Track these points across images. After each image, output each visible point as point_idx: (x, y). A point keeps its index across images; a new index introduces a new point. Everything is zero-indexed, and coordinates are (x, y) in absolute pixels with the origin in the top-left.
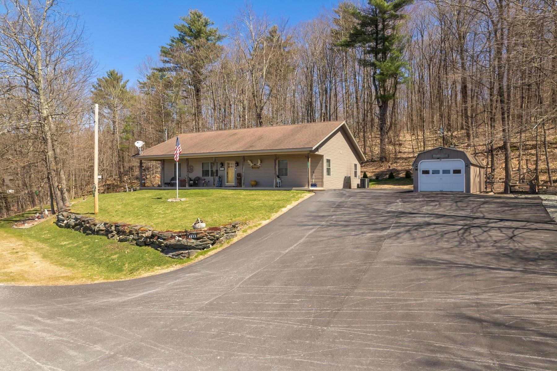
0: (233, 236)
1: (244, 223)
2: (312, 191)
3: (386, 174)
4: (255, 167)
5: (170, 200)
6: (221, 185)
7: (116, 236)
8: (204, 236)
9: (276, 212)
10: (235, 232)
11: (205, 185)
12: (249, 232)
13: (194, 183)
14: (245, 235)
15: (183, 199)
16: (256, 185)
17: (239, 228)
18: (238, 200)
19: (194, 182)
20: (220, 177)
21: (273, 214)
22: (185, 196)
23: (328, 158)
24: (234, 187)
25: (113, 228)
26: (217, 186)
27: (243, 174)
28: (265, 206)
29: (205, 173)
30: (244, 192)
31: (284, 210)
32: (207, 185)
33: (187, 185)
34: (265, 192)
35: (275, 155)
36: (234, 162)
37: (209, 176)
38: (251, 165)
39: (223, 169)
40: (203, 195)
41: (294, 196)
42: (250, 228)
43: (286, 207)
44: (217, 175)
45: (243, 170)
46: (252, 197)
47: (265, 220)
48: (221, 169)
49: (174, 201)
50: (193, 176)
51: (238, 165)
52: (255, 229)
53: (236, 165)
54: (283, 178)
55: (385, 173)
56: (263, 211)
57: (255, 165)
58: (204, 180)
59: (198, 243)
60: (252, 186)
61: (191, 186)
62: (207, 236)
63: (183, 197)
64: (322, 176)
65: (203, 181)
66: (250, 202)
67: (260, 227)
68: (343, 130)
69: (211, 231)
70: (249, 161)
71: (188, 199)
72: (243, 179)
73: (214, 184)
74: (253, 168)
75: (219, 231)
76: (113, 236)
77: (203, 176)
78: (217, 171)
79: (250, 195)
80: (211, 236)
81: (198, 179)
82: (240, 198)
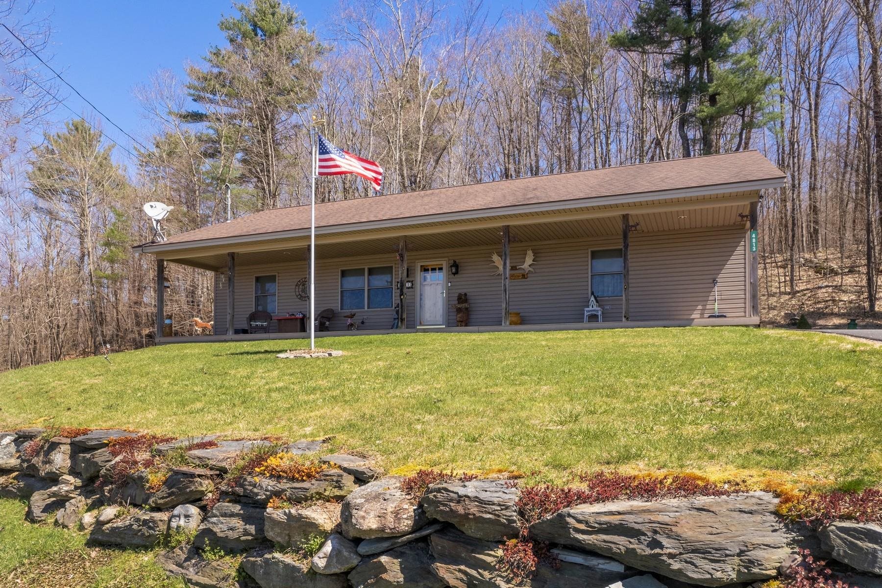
7: (79, 501)
11: (353, 329)
25: (61, 459)
36: (443, 265)
39: (409, 284)
51: (456, 273)
53: (452, 271)
54: (610, 302)
57: (514, 268)
58: (353, 316)
64: (746, 290)
65: (350, 321)
70: (496, 258)
76: (60, 502)
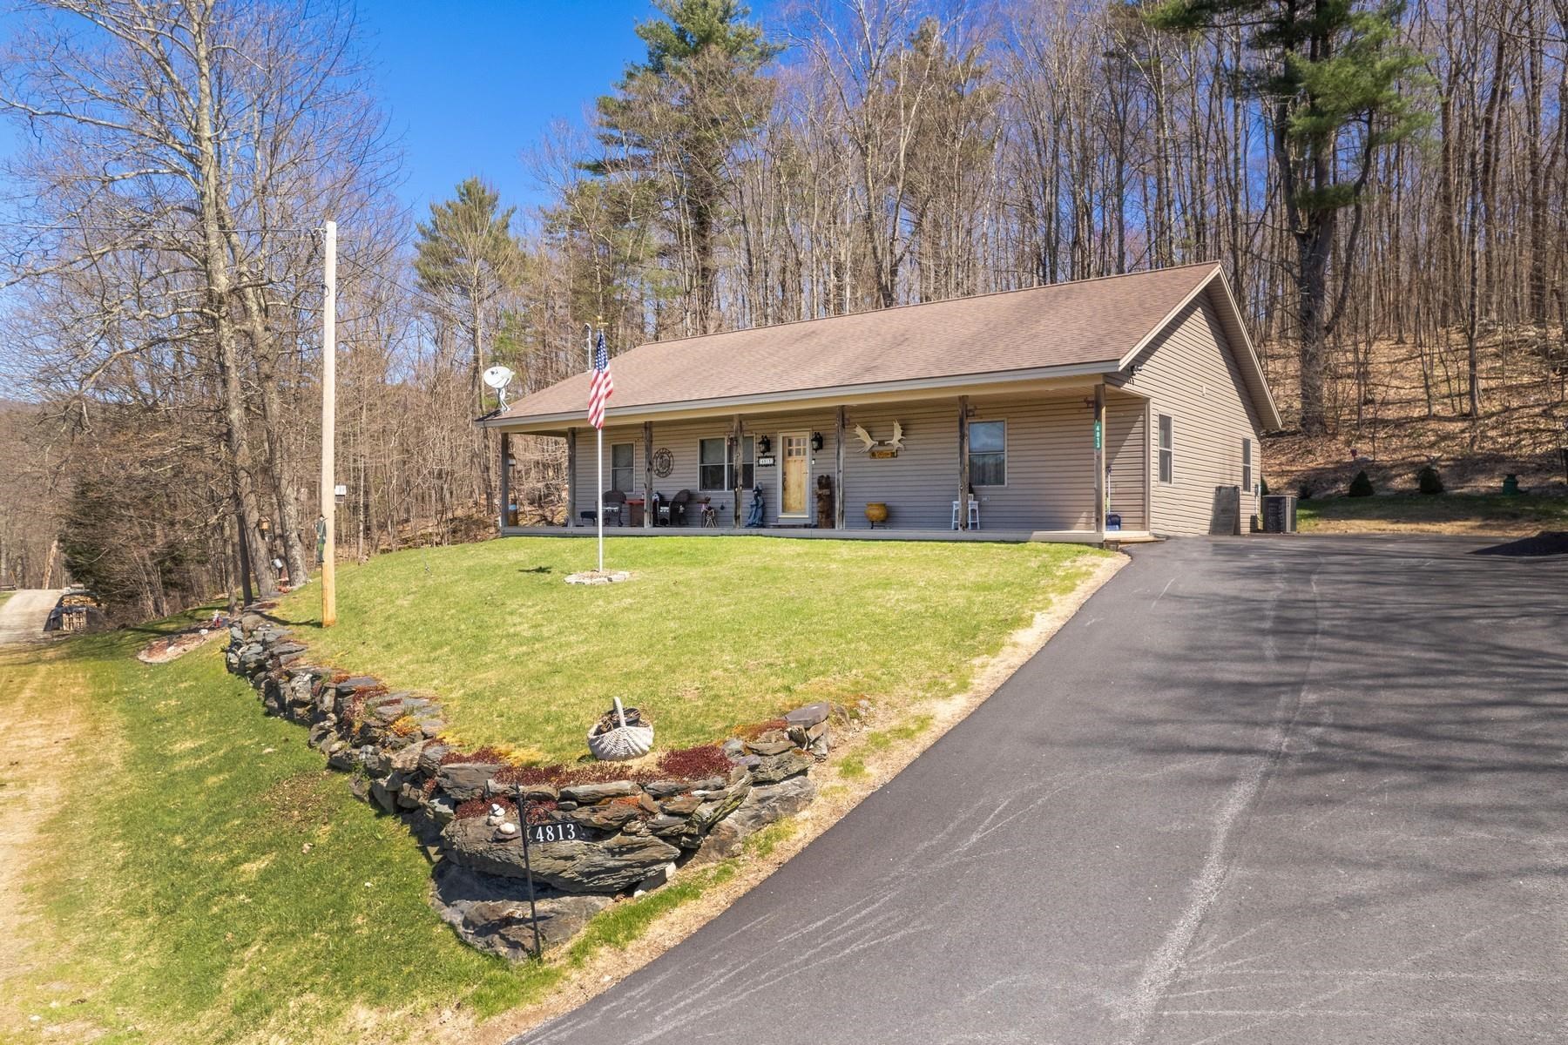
0: (791, 804)
1: (847, 714)
2: (1115, 545)
3: (1336, 481)
4: (881, 453)
5: (572, 579)
6: (762, 519)
7: (333, 734)
8: (633, 817)
9: (993, 649)
10: (804, 772)
11: (709, 518)
12: (877, 773)
13: (674, 511)
14: (856, 792)
15: (620, 576)
16: (886, 519)
17: (822, 744)
18: (820, 582)
19: (671, 510)
20: (759, 492)
21: (977, 661)
22: (630, 562)
23: (1166, 412)
24: (806, 526)
25: (329, 700)
26: (750, 525)
27: (838, 478)
28: (935, 615)
29: (711, 476)
30: (844, 550)
31: (1028, 640)
32: (715, 519)
33: (647, 519)
34: (925, 549)
35: (962, 399)
36: (807, 436)
37: (722, 488)
38: (869, 443)
39: (769, 461)
40: (693, 560)
41: (1045, 569)
42: (879, 743)
43: (1027, 622)
44: (748, 484)
45: (838, 463)
46: (875, 568)
47: (948, 695)
48: (762, 461)
49: (587, 581)
50: (670, 487)
51: (820, 447)
52: (906, 753)
53: (815, 444)
54: (989, 491)
55: (1331, 476)
56: (929, 644)
57: (881, 443)
58: (707, 501)
59: (597, 859)
60: (873, 524)
61: (658, 521)
62: (647, 813)
63: (622, 567)
64: (1145, 482)
65: (704, 508)
66: (869, 593)
67: (925, 739)
68: (1210, 301)
69: (672, 782)
70: (860, 431)
71: (638, 574)
72: (838, 495)
73: (737, 517)
74: (873, 455)
75: (719, 780)
76: (325, 735)
77: (704, 486)
78: (748, 469)
79: (865, 559)
80: (671, 814)
81: (688, 498)
82: (828, 576)
